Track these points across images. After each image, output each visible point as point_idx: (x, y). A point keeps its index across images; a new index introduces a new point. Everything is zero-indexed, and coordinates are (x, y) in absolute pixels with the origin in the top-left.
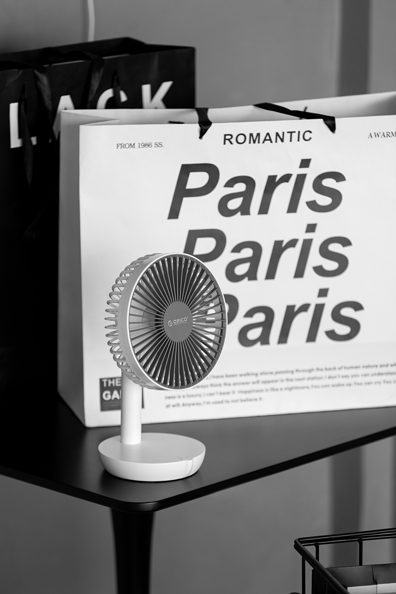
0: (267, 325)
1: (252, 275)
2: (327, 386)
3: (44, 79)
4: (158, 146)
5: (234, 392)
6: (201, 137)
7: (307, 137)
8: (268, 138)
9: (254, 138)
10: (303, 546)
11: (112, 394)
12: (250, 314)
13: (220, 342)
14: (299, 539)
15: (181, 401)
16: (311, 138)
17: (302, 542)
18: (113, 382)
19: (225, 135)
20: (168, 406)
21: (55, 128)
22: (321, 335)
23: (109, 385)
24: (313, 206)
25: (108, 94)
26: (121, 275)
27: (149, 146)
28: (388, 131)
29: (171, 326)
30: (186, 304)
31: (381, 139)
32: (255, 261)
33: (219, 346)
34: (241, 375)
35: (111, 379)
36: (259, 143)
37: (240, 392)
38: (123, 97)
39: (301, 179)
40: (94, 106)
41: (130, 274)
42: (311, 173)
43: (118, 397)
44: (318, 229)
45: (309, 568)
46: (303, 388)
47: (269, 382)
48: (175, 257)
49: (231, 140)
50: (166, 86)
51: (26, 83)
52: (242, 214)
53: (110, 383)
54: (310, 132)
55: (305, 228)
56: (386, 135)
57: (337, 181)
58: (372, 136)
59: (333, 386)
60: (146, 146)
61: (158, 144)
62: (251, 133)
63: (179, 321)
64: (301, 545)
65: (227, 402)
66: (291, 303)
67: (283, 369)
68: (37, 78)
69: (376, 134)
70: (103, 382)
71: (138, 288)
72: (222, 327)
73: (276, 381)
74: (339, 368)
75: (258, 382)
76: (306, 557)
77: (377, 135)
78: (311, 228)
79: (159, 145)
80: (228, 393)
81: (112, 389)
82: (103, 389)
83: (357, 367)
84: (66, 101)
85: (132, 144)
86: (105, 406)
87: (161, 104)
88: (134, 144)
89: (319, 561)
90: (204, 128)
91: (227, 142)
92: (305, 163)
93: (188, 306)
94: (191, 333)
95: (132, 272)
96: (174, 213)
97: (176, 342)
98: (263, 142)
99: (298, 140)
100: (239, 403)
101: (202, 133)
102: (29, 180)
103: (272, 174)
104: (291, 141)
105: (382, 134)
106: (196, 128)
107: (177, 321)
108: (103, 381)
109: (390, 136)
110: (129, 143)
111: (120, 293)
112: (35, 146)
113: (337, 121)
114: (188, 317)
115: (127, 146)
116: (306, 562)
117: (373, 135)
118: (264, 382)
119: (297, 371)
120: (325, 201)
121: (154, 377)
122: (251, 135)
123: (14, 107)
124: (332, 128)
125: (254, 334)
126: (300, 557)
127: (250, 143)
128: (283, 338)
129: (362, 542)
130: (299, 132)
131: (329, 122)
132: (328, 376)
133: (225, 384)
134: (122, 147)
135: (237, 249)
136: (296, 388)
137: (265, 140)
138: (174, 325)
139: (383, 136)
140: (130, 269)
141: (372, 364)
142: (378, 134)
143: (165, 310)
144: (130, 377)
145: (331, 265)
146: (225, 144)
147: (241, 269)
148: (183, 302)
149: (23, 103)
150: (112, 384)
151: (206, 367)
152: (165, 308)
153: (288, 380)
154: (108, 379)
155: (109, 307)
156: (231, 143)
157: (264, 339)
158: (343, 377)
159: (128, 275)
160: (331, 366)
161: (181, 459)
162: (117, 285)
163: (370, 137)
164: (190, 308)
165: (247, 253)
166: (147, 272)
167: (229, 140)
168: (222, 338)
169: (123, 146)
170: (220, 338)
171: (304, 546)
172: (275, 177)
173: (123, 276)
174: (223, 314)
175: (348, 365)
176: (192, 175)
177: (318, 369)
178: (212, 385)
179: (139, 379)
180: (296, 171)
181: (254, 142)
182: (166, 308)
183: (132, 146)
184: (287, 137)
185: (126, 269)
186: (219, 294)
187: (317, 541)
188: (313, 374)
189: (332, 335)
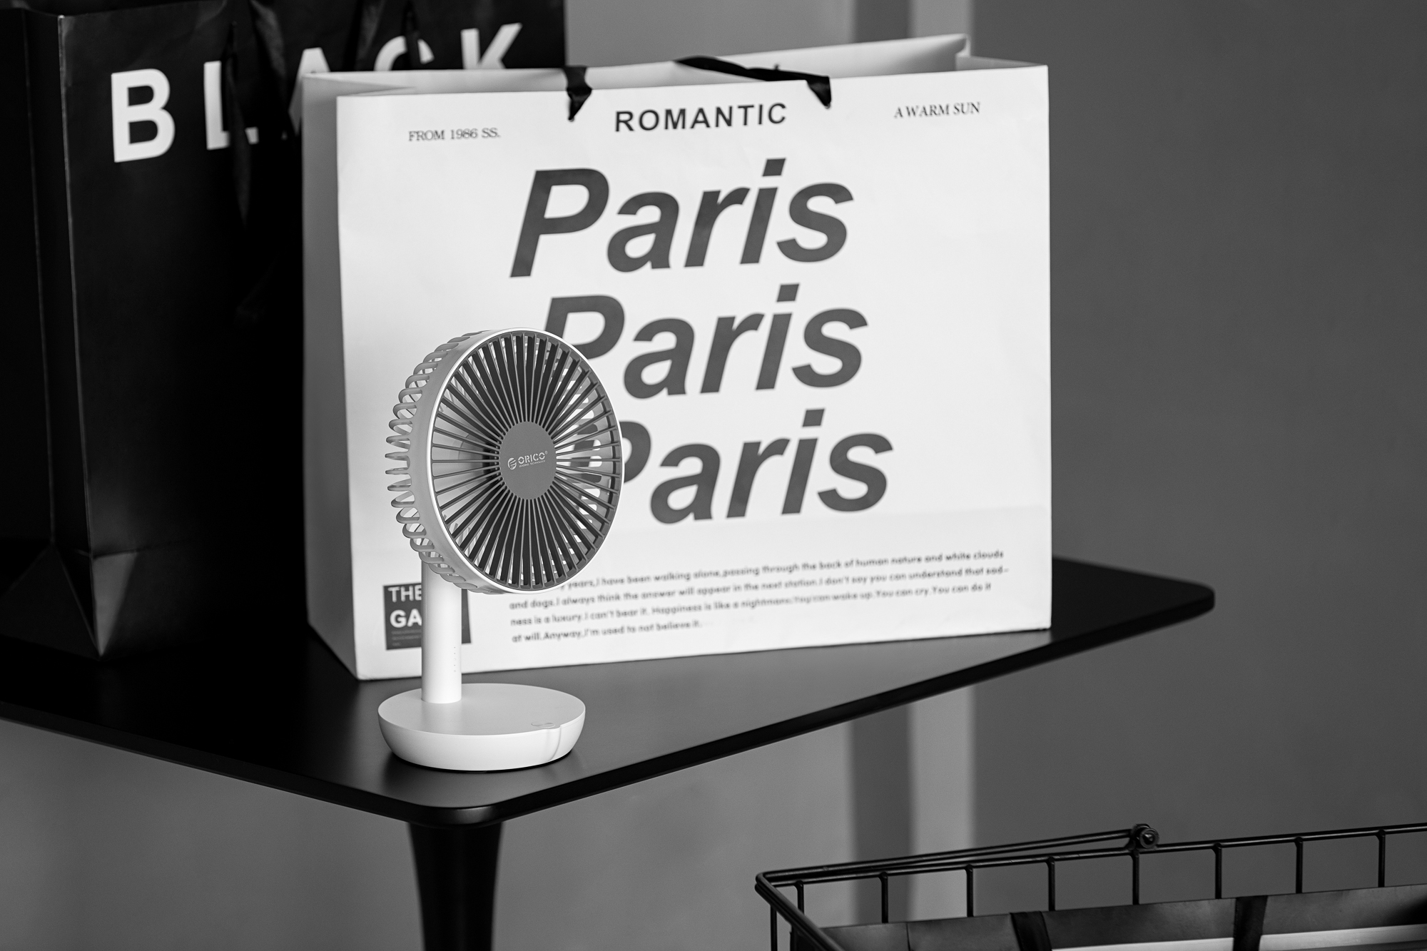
0: (706, 481)
1: (675, 384)
2: (823, 598)
3: (270, 17)
4: (490, 135)
5: (644, 611)
6: (571, 117)
7: (776, 117)
8: (701, 118)
9: (675, 119)
10: (773, 887)
11: (407, 617)
12: (672, 459)
13: (610, 501)
14: (765, 874)
15: (542, 629)
16: (783, 119)
17: (771, 880)
18: (410, 593)
19: (618, 114)
20: (517, 639)
21: (292, 111)
22: (811, 499)
23: (403, 599)
24: (791, 249)
25: (396, 46)
26: (416, 372)
27: (471, 135)
28: (933, 104)
29: (514, 467)
30: (543, 427)
31: (919, 120)
32: (680, 357)
33: (608, 508)
34: (657, 578)
35: (407, 587)
36: (684, 127)
37: (656, 610)
38: (426, 54)
39: (766, 197)
40: (369, 66)
41: (433, 370)
42: (786, 187)
43: (419, 621)
44: (801, 293)
45: (784, 927)
46: (777, 602)
47: (711, 591)
48: (520, 336)
49: (630, 123)
50: (508, 33)
51: (235, 23)
52: (654, 267)
53: (403, 593)
54: (783, 106)
55: (775, 292)
56: (928, 112)
57: (837, 202)
58: (903, 114)
59: (836, 598)
60: (467, 136)
61: (489, 132)
62: (668, 108)
63: (530, 459)
64: (771, 885)
65: (632, 629)
66: (752, 438)
67: (740, 567)
68: (255, 15)
69: (910, 110)
70: (391, 592)
71: (448, 395)
72: (614, 472)
73: (726, 589)
74: (847, 564)
75: (691, 591)
76: (778, 905)
77: (911, 112)
78: (788, 293)
79: (491, 133)
80: (633, 613)
81: (408, 606)
82: (390, 606)
83: (881, 562)
84: (313, 61)
85: (439, 133)
86: (397, 639)
87: (498, 64)
88: (443, 132)
89: (803, 911)
90: (577, 99)
91: (622, 126)
92: (774, 167)
93: (547, 430)
94: (554, 483)
95: (437, 364)
96: (523, 266)
97: (523, 500)
98: (693, 127)
99: (760, 122)
100: (655, 632)
101: (574, 110)
102: (244, 209)
103: (711, 188)
104: (745, 123)
105: (921, 109)
106: (563, 99)
107: (526, 460)
108: (390, 589)
109: (937, 112)
110: (433, 130)
111: (413, 405)
112: (254, 146)
113: (834, 84)
114: (546, 452)
115: (429, 136)
116: (779, 916)
117: (904, 112)
118: (703, 592)
119: (766, 569)
120: (813, 239)
121: (481, 567)
122: (669, 112)
123: (212, 70)
124: (825, 98)
125: (682, 498)
126: (767, 907)
127: (666, 128)
128: (738, 505)
129: (887, 879)
130: (761, 107)
131: (819, 87)
132: (825, 579)
133: (627, 595)
134: (420, 138)
135: (646, 334)
136: (764, 602)
137: (696, 121)
138: (520, 466)
139: (923, 114)
140: (433, 360)
141: (909, 556)
142: (913, 110)
143: (502, 438)
144: (436, 569)
145: (828, 365)
146: (618, 129)
147: (654, 374)
148: (536, 422)
149: (229, 63)
150: (407, 597)
151: (584, 550)
152: (502, 434)
153: (747, 586)
154: (400, 586)
155: (392, 433)
156: (631, 129)
157: (701, 509)
158: (854, 580)
159: (429, 371)
160: (832, 560)
161: (538, 727)
162: (408, 390)
163: (899, 116)
164: (550, 434)
165: (666, 341)
166: (465, 365)
167: (626, 122)
168: (614, 495)
169: (422, 136)
170: (611, 494)
171: (775, 886)
172: (717, 193)
173: (421, 372)
174: (616, 448)
175: (863, 558)
176: (557, 192)
177: (805, 566)
178: (601, 598)
179: (454, 571)
180: (757, 182)
181: (675, 126)
182: (505, 434)
183: (438, 135)
184: (738, 115)
185: (426, 360)
186: (608, 409)
187: (799, 878)
188: (797, 576)
189: (831, 499)
